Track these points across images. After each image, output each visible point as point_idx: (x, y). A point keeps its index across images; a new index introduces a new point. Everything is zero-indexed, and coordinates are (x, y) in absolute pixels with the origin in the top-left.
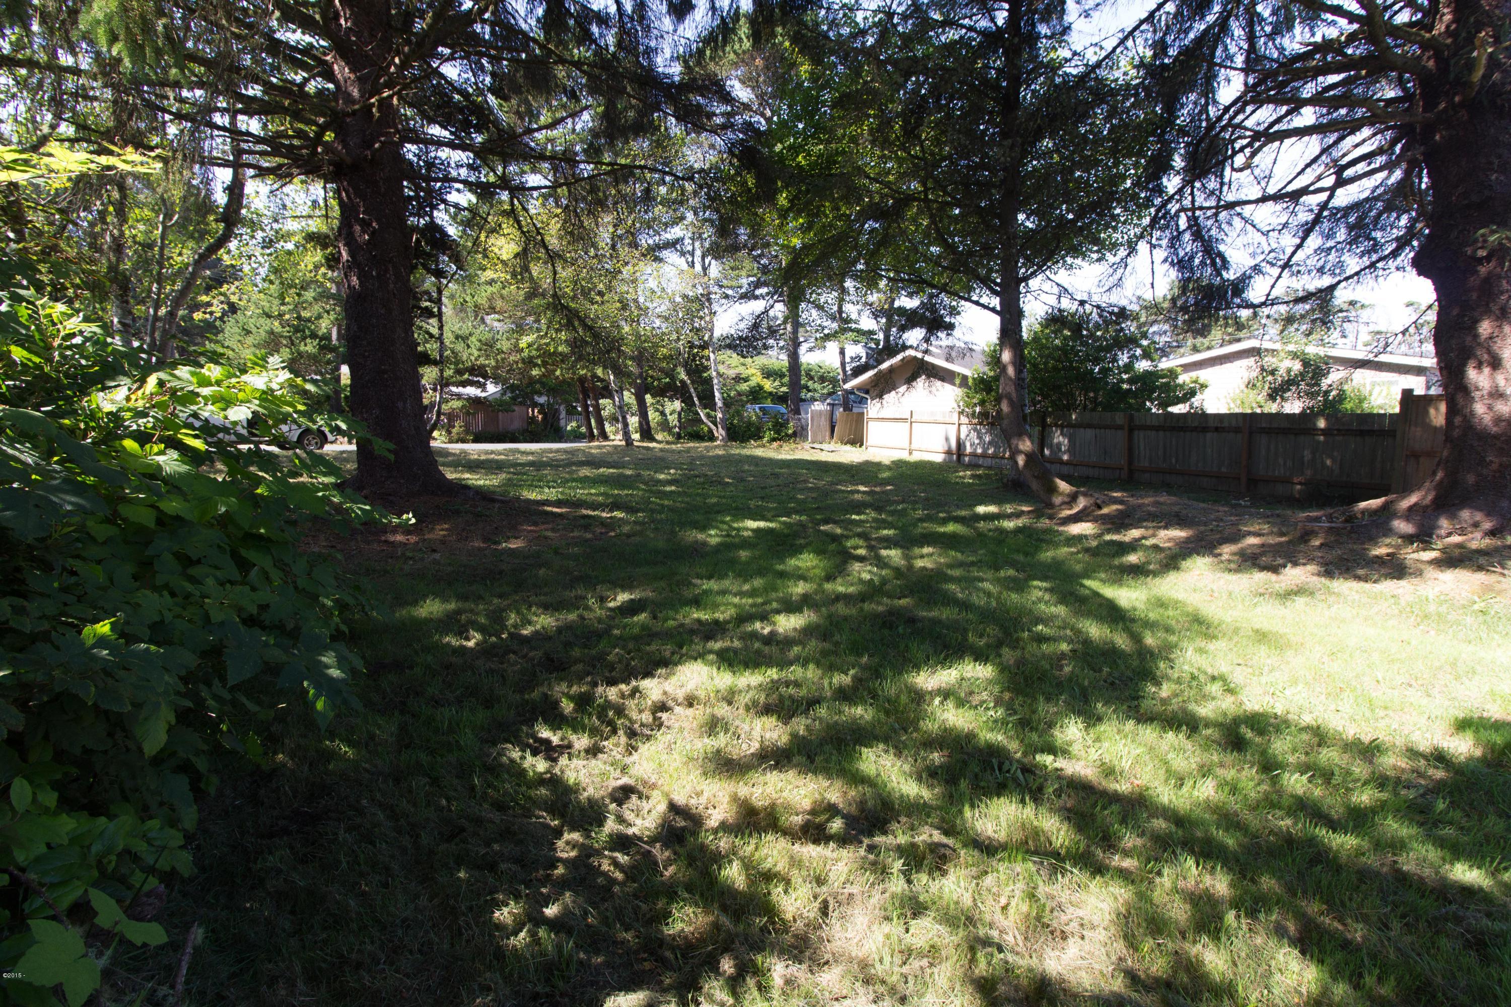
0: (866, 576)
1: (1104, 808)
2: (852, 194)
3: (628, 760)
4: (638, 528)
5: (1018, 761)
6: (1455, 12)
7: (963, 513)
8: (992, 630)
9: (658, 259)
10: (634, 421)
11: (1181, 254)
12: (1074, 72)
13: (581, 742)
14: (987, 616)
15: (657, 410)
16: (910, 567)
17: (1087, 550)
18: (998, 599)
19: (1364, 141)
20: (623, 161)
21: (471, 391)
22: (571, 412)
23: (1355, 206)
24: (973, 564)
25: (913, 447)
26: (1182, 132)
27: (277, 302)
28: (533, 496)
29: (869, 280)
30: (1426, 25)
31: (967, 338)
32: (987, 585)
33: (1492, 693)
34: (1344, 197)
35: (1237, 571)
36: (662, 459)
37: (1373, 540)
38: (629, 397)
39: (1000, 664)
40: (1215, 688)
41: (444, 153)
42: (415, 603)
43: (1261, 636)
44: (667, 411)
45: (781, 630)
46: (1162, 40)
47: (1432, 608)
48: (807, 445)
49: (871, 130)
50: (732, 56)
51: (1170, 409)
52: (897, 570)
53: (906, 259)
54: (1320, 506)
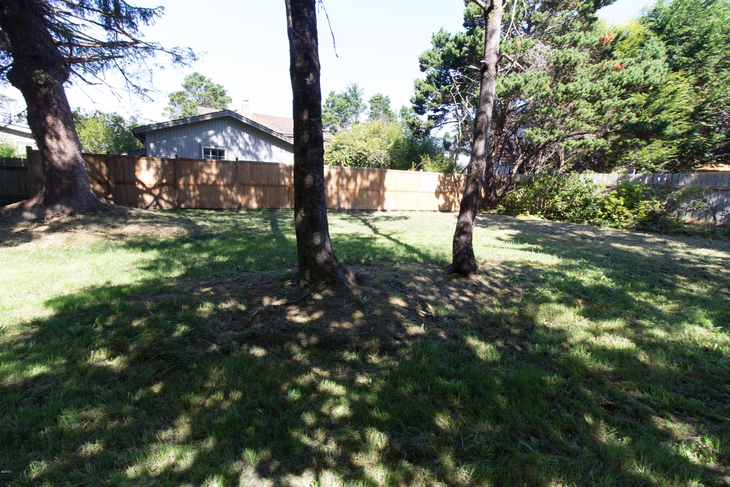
33: (66, 284)
37: (15, 224)
47: (45, 253)
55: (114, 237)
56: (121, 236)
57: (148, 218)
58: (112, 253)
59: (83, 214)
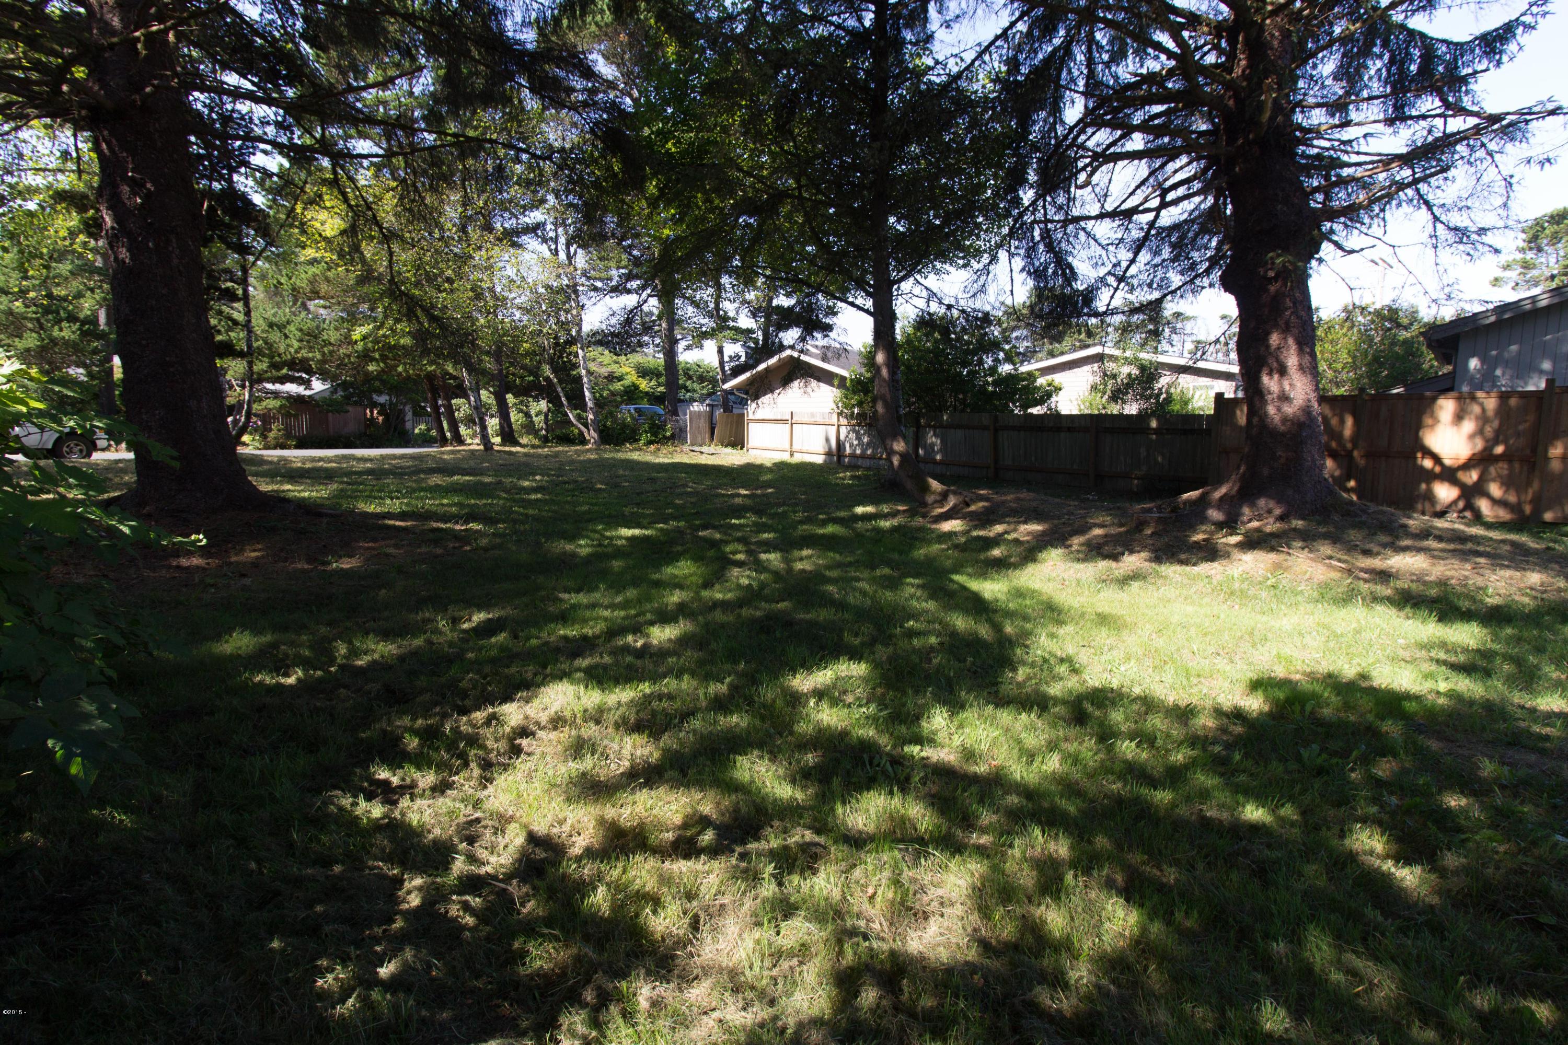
0: (745, 581)
1: (964, 790)
2: (726, 187)
3: (482, 794)
4: (498, 540)
5: (888, 754)
6: (1248, 58)
7: (842, 514)
8: (867, 629)
9: (515, 245)
10: (493, 423)
11: (1037, 264)
12: (938, 80)
13: (427, 779)
14: (862, 614)
15: (521, 411)
16: (790, 570)
17: (956, 546)
18: (873, 598)
19: (1181, 168)
20: (471, 133)
21: (292, 388)
22: (419, 413)
23: (1176, 227)
24: (850, 564)
25: (795, 448)
26: (1035, 147)
27: (16, 275)
28: (371, 508)
29: (746, 278)
30: (1226, 68)
31: (842, 339)
32: (861, 584)
33: (1278, 656)
34: (1169, 217)
35: (1084, 560)
36: (527, 465)
37: (1193, 528)
38: (485, 395)
39: (874, 661)
40: (1063, 669)
41: (244, 107)
42: (218, 635)
43: (1103, 619)
44: (533, 412)
45: (655, 642)
46: (1015, 58)
47: (1237, 585)
48: (686, 448)
49: (743, 122)
50: (593, 28)
51: (1030, 411)
52: (776, 574)
53: (782, 257)
54: (1152, 499)
55: (1366, 576)
56: (1384, 576)
57: (1450, 540)
58: (1364, 610)
59: (1303, 519)
